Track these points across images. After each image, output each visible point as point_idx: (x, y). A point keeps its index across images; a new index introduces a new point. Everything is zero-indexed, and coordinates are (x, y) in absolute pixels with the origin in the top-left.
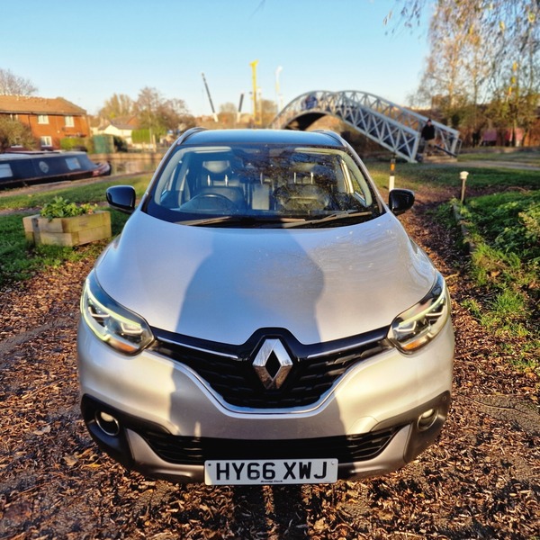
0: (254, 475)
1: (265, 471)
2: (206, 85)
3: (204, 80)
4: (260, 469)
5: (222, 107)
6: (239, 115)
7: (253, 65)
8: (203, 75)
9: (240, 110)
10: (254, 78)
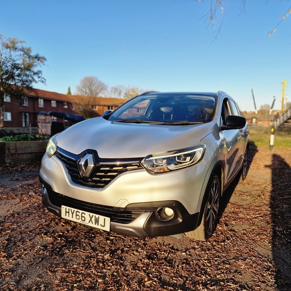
0: (78, 217)
1: (82, 217)
2: (253, 95)
3: (252, 92)
4: (80, 214)
5: (262, 106)
6: (271, 110)
7: (283, 83)
8: (252, 90)
9: (272, 108)
10: (283, 90)
